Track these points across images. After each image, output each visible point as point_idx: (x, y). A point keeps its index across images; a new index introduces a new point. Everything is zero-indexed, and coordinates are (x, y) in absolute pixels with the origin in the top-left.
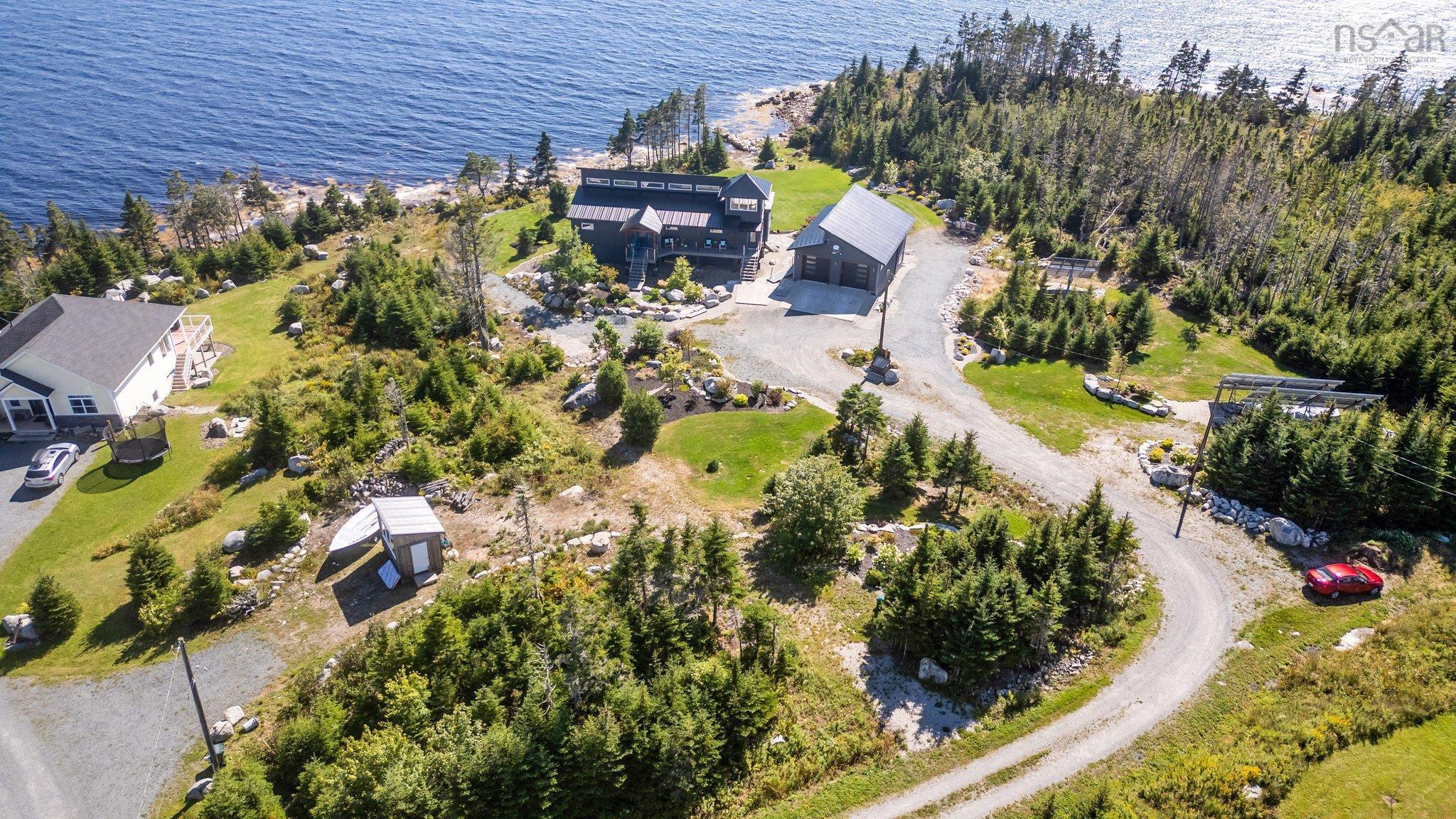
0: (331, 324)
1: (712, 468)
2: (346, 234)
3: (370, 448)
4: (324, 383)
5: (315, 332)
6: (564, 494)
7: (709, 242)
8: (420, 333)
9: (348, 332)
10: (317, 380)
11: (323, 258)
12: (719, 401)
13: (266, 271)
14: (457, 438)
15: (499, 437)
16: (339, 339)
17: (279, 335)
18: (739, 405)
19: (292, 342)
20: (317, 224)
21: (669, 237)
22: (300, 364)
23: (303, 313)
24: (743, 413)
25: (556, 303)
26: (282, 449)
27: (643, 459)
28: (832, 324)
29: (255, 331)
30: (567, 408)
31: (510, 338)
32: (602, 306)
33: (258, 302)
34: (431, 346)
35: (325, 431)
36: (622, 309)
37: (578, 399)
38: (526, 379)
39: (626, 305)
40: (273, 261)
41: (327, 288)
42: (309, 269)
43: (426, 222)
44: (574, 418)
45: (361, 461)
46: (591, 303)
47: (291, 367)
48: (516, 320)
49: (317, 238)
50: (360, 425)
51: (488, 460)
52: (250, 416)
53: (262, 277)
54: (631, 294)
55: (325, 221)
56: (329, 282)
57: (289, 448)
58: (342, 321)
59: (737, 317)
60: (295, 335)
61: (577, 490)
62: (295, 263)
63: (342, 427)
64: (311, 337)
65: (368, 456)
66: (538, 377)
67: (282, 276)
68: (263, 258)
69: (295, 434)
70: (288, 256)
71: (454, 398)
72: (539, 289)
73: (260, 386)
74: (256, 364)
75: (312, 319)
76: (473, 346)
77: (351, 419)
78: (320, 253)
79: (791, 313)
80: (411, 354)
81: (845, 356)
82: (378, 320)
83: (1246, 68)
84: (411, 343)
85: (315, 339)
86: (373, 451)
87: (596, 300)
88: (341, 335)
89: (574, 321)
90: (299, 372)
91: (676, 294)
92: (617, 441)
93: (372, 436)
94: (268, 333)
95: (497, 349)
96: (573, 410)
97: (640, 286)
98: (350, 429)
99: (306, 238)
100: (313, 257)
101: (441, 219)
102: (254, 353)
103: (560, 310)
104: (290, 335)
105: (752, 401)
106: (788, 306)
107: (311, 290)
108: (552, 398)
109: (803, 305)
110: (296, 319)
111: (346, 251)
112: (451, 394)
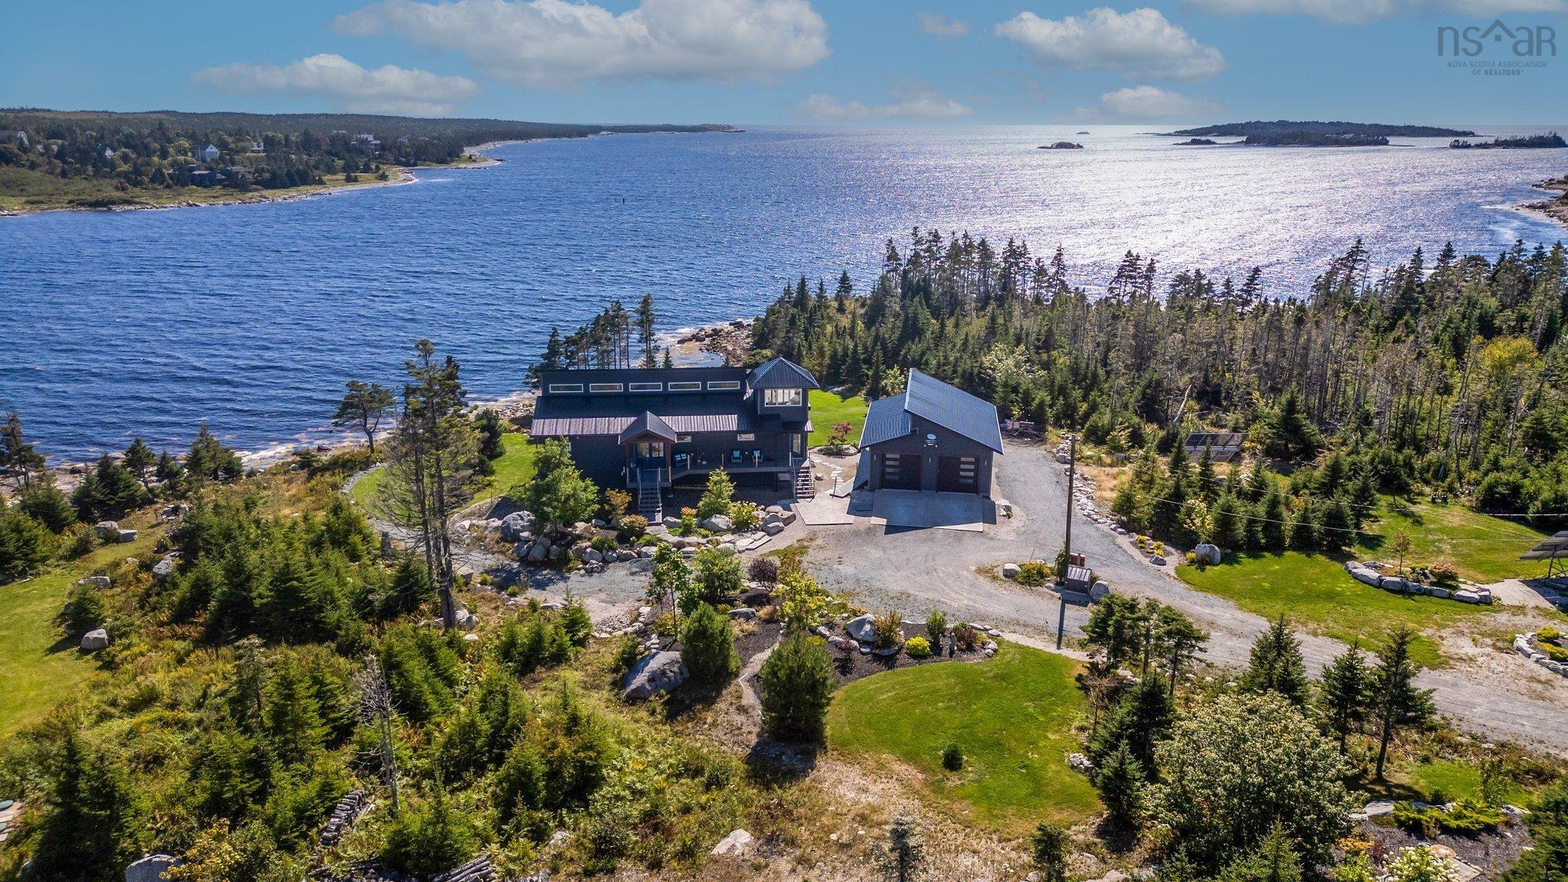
0: (162, 624)
1: (952, 762)
2: (163, 506)
3: (304, 817)
4: (168, 714)
5: (134, 638)
6: (721, 848)
7: (737, 454)
8: (331, 616)
9: (195, 632)
10: (157, 711)
11: (129, 538)
12: (885, 652)
13: (31, 563)
14: (468, 775)
15: (562, 758)
16: (180, 645)
17: (62, 654)
18: (918, 656)
19: (90, 662)
20: (114, 493)
21: (680, 453)
22: (112, 692)
23: (107, 612)
24: (931, 666)
25: (537, 553)
26: (108, 847)
27: (820, 762)
28: (959, 536)
29: (15, 654)
30: (635, 699)
31: (484, 609)
32: (614, 550)
33: (19, 610)
34: (358, 632)
35: (201, 797)
36: (644, 549)
37: (651, 680)
38: (542, 662)
39: (650, 543)
40: (42, 549)
41: (144, 576)
42: (103, 556)
43: (290, 482)
44: (653, 713)
45: (289, 848)
46: (593, 546)
47: (95, 698)
48: (483, 583)
49: (117, 512)
50: (279, 775)
51: (552, 805)
52: (21, 795)
53: (23, 574)
54: (648, 530)
55: (127, 487)
56: (146, 566)
57: (126, 844)
58: (182, 615)
59: (819, 542)
60: (97, 650)
61: (741, 839)
62: (81, 550)
63: (240, 783)
64: (128, 647)
65: (304, 836)
66: (559, 658)
67: (58, 571)
68: (27, 543)
69: (137, 813)
70: (68, 540)
71: (434, 706)
72: (504, 539)
73: (38, 736)
74: (22, 705)
75: (126, 620)
76: (429, 626)
77: (256, 766)
78: (123, 532)
79: (891, 529)
80: (323, 650)
81: (1010, 575)
82: (257, 602)
83: (1198, 272)
84: (321, 633)
85: (136, 650)
86: (312, 822)
87: (602, 542)
88: (184, 638)
89: (574, 576)
90: (114, 703)
91: (720, 521)
92: (754, 740)
93: (308, 791)
94: (39, 654)
95: (469, 625)
96: (645, 700)
97: (659, 518)
98: (257, 783)
99: (97, 514)
100: (111, 539)
101: (311, 475)
102: (17, 688)
103: (546, 563)
104: (84, 652)
105: (936, 649)
106: (884, 521)
107: (113, 583)
108: (598, 687)
109: (902, 517)
110: (94, 624)
111: (164, 527)
112: (430, 699)
